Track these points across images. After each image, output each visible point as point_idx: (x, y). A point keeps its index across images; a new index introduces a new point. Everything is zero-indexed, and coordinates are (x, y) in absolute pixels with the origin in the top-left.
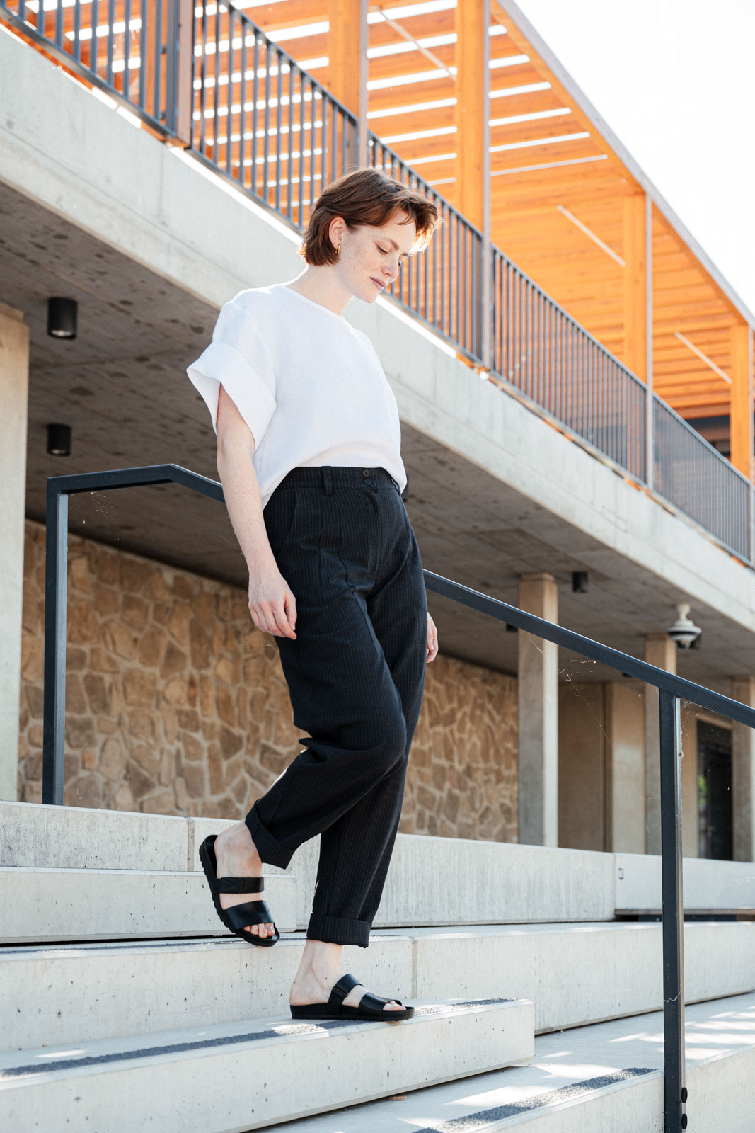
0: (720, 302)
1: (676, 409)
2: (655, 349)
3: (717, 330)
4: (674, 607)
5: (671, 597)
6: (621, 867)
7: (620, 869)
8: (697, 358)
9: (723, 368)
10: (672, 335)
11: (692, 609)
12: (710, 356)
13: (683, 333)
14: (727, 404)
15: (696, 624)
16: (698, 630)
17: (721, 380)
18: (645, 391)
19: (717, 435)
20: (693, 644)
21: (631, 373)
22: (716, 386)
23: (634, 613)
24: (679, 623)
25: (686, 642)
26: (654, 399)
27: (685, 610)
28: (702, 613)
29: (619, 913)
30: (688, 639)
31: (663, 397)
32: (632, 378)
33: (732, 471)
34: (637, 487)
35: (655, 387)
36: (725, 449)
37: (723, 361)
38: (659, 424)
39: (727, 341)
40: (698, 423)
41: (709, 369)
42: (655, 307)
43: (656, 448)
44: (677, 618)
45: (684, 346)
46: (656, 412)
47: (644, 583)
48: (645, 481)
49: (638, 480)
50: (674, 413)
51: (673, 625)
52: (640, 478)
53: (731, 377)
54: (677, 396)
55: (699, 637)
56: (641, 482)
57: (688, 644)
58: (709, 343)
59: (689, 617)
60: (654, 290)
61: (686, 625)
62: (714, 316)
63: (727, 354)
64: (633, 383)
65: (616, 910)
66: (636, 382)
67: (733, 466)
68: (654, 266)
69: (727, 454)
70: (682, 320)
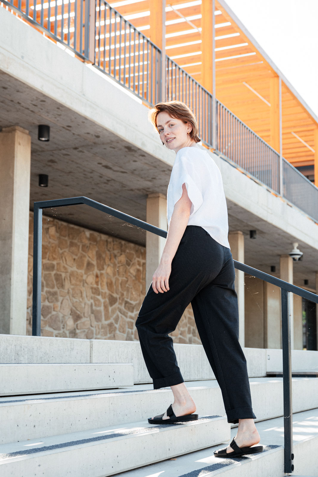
0: (310, 120)
1: (291, 163)
2: (283, 139)
3: (309, 131)
4: (291, 244)
5: (290, 240)
6: (269, 355)
7: (268, 356)
8: (300, 142)
9: (311, 146)
10: (290, 133)
11: (299, 245)
12: (306, 142)
13: (295, 132)
14: (313, 160)
15: (301, 251)
16: (301, 253)
17: (310, 151)
18: (279, 156)
19: (309, 173)
20: (299, 259)
21: (273, 149)
22: (309, 153)
23: (275, 246)
24: (294, 250)
25: (297, 258)
26: (283, 160)
27: (296, 245)
28: (303, 246)
29: (268, 374)
30: (297, 257)
31: (286, 158)
32: (274, 151)
33: (315, 188)
34: (276, 196)
35: (283, 154)
36: (312, 179)
37: (311, 143)
38: (285, 169)
39: (312, 135)
40: (300, 168)
41: (305, 147)
42: (283, 122)
43: (284, 179)
44: (293, 248)
45: (295, 138)
46: (284, 165)
47: (279, 235)
48: (279, 193)
49: (276, 193)
50: (291, 165)
51: (291, 251)
52: (277, 192)
53: (314, 150)
54: (293, 158)
55: (302, 256)
56: (278, 194)
57: (297, 259)
58: (306, 136)
59: (298, 248)
60: (283, 115)
61: (296, 251)
62: (307, 125)
63: (313, 141)
64: (274, 154)
65: (267, 372)
66: (275, 153)
67: (315, 186)
68: (282, 106)
69: (313, 181)
70: (294, 127)
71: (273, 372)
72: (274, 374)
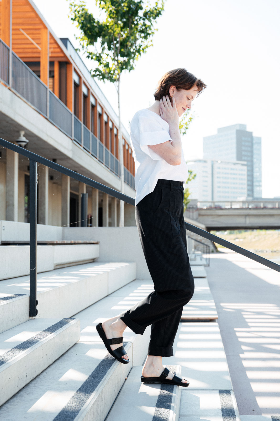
0: (37, 19)
1: (21, 57)
2: (13, 34)
3: (36, 29)
4: (18, 132)
5: (17, 128)
7: (3, 226)
8: (28, 39)
9: (38, 44)
10: (18, 29)
11: (25, 133)
12: (33, 39)
13: (23, 29)
14: (39, 57)
15: (27, 139)
16: (27, 141)
17: (37, 48)
18: (9, 50)
19: (36, 69)
20: (25, 146)
21: (4, 42)
22: (35, 50)
23: (3, 133)
24: (20, 138)
25: (23, 145)
26: (12, 53)
27: (22, 133)
28: (29, 135)
30: (23, 144)
31: (16, 53)
32: (4, 44)
33: (41, 83)
34: (6, 86)
35: (13, 49)
36: (38, 74)
37: (38, 41)
38: (13, 62)
39: (39, 34)
40: (29, 64)
41: (32, 44)
42: (13, 18)
43: (13, 72)
44: (20, 136)
45: (23, 34)
46: (13, 58)
47: (7, 122)
48: (9, 84)
49: (5, 83)
50: (20, 59)
51: (18, 138)
52: (7, 82)
53: (41, 47)
54: (20, 53)
55: (27, 143)
56: (7, 84)
57: (23, 146)
58: (33, 34)
59: (24, 136)
60: (13, 12)
61: (23, 139)
62: (35, 24)
63: (40, 39)
64: (5, 47)
65: (2, 241)
66: (6, 46)
67: (41, 81)
68: (13, 3)
69: (39, 76)
70: (23, 24)
71: (8, 241)
72: (9, 242)
